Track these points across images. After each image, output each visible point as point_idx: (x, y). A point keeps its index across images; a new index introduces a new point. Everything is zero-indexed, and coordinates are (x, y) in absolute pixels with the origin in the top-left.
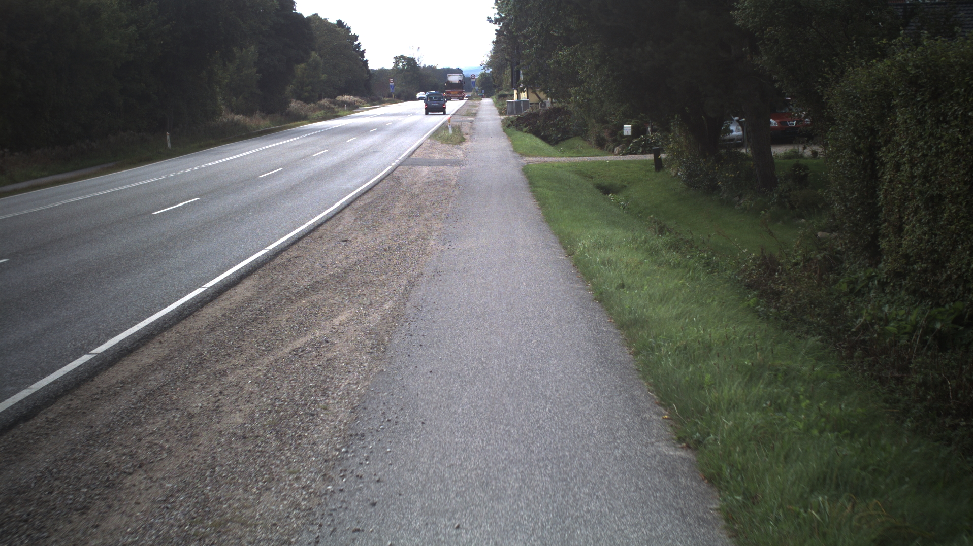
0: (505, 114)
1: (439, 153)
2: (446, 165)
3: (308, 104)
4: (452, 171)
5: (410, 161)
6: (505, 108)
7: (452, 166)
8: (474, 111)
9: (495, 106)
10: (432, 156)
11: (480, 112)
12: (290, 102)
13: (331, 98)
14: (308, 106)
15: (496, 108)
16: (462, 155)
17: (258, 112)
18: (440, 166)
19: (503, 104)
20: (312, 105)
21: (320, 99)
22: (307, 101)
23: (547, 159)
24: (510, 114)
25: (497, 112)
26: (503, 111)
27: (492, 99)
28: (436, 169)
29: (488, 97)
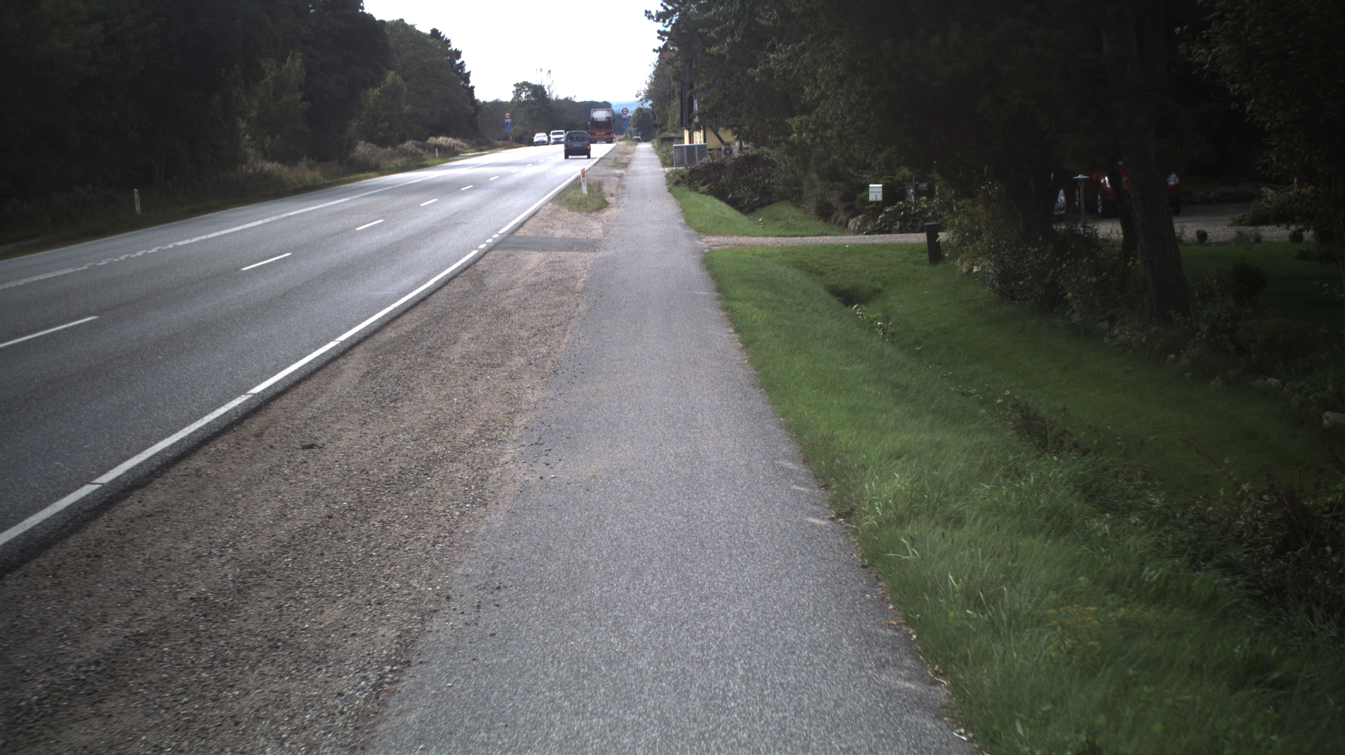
0: (672, 165)
1: (562, 228)
2: (570, 249)
3: (382, 147)
4: (579, 261)
5: (511, 243)
6: (672, 156)
7: (582, 251)
8: (625, 161)
9: (656, 153)
10: (551, 231)
11: (634, 162)
12: (356, 144)
13: (419, 141)
14: (383, 151)
15: (657, 157)
16: (600, 231)
17: (305, 158)
18: (561, 250)
19: (668, 151)
20: (389, 149)
21: (403, 140)
22: (382, 143)
23: (743, 240)
24: (679, 164)
25: (659, 162)
26: (669, 161)
27: (653, 143)
28: (554, 256)
29: (646, 141)
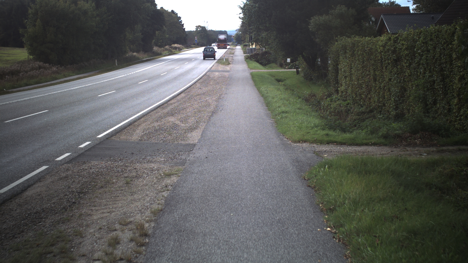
2: (224, 72)
3: (160, 48)
4: (226, 74)
5: (211, 71)
8: (233, 52)
10: (219, 69)
12: (153, 47)
13: (169, 46)
15: (242, 51)
16: (229, 69)
17: (141, 51)
19: (245, 49)
20: (163, 48)
21: (166, 45)
23: (259, 70)
24: (248, 54)
26: (245, 52)
29: (239, 45)
